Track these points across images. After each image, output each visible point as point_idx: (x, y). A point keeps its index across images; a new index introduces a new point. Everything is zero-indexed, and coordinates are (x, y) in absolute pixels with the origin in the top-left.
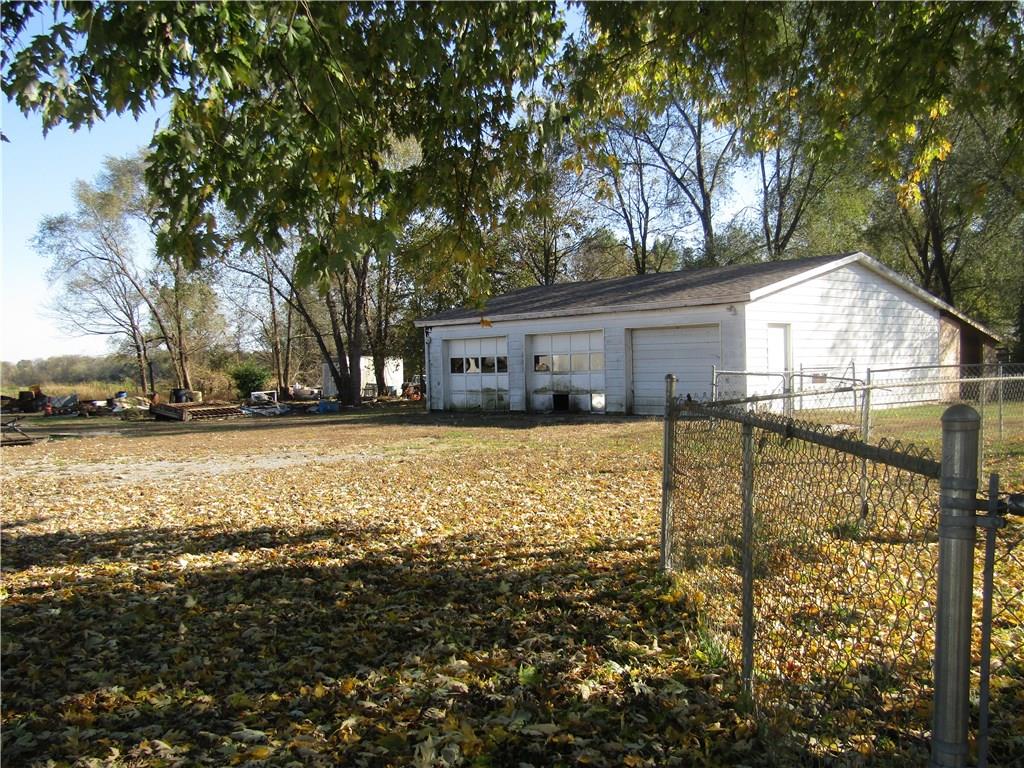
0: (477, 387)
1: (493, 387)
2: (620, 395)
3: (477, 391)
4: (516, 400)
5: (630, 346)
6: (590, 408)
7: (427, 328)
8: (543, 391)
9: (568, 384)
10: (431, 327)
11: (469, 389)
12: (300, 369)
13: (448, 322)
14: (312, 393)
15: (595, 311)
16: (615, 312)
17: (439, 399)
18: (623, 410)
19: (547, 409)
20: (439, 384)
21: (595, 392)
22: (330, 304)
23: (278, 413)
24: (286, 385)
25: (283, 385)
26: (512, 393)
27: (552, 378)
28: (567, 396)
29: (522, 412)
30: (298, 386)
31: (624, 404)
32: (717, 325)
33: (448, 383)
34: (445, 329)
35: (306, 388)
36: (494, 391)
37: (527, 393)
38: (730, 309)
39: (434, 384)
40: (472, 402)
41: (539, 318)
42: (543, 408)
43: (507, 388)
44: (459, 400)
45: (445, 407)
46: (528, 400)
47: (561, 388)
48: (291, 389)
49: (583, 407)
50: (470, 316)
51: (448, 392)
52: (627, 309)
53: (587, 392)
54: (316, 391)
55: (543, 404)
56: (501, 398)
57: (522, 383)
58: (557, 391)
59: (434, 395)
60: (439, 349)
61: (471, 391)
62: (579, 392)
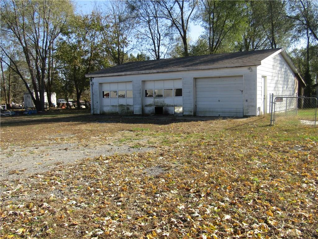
0: (116, 104)
1: (124, 104)
2: (190, 107)
3: (116, 106)
4: (137, 109)
5: (195, 86)
6: (174, 114)
7: (91, 78)
8: (150, 105)
9: (163, 103)
10: (93, 78)
11: (111, 105)
12: (13, 97)
13: (103, 75)
14: (20, 106)
15: (178, 70)
16: (189, 70)
17: (97, 109)
18: (192, 114)
19: (152, 114)
20: (97, 103)
21: (176, 106)
22: (31, 71)
23: (11, 114)
24: (9, 103)
25: (8, 103)
26: (135, 106)
27: (154, 100)
28: (162, 108)
29: (139, 115)
30: (13, 103)
31: (193, 111)
32: (242, 76)
33: (101, 102)
34: (101, 78)
35: (17, 104)
36: (125, 105)
37: (142, 106)
38: (249, 69)
39: (95, 102)
40: (113, 111)
41: (150, 73)
42: (150, 113)
43: (132, 105)
44: (106, 109)
45: (100, 113)
46: (143, 110)
47: (159, 104)
48: (11, 104)
49: (170, 112)
50: (113, 72)
51: (102, 106)
52: (194, 69)
53: (172, 106)
54: (21, 105)
55: (150, 111)
56: (128, 109)
57: (140, 102)
58: (157, 106)
59: (95, 107)
60: (98, 87)
61: (113, 106)
62: (168, 106)
